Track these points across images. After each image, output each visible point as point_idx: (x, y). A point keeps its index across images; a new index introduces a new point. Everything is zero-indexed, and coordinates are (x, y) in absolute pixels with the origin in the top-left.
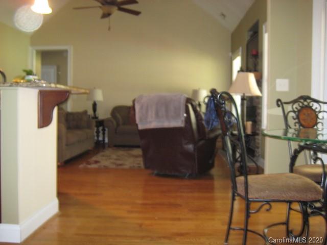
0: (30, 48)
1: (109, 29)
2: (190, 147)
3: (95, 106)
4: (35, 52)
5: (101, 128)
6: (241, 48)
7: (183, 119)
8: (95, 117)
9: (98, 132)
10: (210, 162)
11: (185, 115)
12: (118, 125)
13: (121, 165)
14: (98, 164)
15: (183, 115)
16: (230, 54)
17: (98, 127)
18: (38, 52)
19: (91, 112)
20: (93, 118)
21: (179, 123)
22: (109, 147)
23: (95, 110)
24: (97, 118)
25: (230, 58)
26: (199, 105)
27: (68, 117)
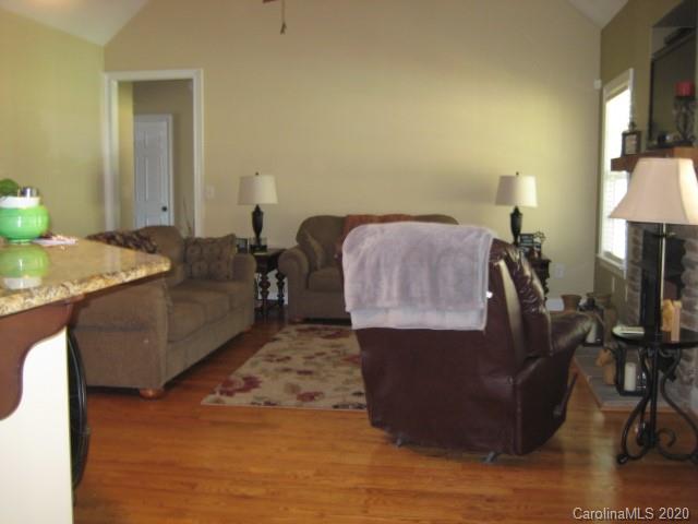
0: (105, 77)
1: (282, 31)
2: (504, 384)
3: (257, 215)
4: (115, 84)
5: (272, 277)
6: (631, 71)
7: (483, 306)
8: (258, 246)
9: (265, 285)
10: (557, 412)
11: (489, 295)
12: (312, 268)
13: (311, 397)
14: (255, 392)
15: (484, 295)
16: (598, 84)
17: (263, 271)
18: (122, 85)
19: (250, 234)
20: (253, 249)
21: (471, 319)
22: (292, 323)
23: (258, 227)
24: (264, 248)
25: (597, 94)
26: (516, 216)
27: (189, 251)
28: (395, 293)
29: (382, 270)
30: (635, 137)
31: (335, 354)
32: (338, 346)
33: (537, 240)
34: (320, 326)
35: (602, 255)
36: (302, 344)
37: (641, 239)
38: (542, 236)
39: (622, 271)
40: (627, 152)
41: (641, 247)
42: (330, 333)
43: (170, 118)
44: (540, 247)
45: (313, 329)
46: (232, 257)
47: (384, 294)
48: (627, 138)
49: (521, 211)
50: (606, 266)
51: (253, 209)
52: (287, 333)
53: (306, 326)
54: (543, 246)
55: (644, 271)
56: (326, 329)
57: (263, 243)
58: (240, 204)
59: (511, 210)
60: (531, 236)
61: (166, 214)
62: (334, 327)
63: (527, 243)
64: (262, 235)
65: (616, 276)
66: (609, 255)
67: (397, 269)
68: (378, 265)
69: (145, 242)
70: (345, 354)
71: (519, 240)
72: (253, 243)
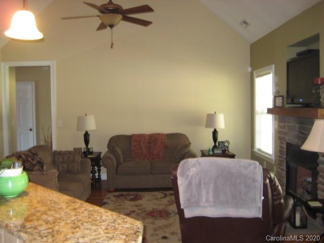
0: (2, 64)
1: (112, 47)
3: (87, 136)
4: (7, 67)
6: (273, 66)
8: (88, 152)
9: (94, 172)
11: (263, 198)
12: (119, 163)
16: (249, 69)
17: (94, 165)
18: (11, 68)
19: (83, 146)
21: (253, 211)
22: (109, 191)
23: (87, 141)
24: (92, 153)
25: (249, 74)
26: (215, 133)
27: (56, 158)
28: (211, 199)
29: (203, 186)
30: (281, 98)
31: (140, 211)
32: (140, 206)
33: (226, 144)
34: (125, 193)
35: (256, 150)
36: (120, 205)
37: (285, 146)
38: (228, 142)
39: (272, 160)
40: (277, 105)
41: (285, 150)
42: (132, 197)
43: (33, 83)
44: (228, 148)
45: (122, 195)
46: (80, 161)
47: (204, 199)
48: (277, 98)
49: (217, 130)
50: (259, 156)
51: (84, 133)
52: (109, 198)
53: (117, 194)
54: (229, 147)
55: (287, 161)
56: (128, 195)
57: (91, 151)
58: (78, 130)
59: (213, 130)
60: (223, 142)
61: (32, 132)
62: (132, 193)
63: (221, 145)
64: (89, 146)
65: (266, 161)
66: (259, 150)
67: (212, 186)
68: (200, 184)
69: (35, 156)
70: (145, 211)
71: (217, 144)
72: (85, 150)
